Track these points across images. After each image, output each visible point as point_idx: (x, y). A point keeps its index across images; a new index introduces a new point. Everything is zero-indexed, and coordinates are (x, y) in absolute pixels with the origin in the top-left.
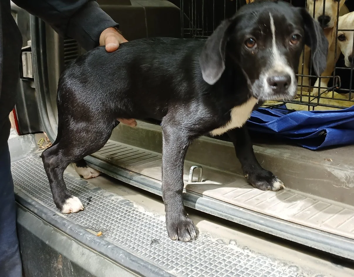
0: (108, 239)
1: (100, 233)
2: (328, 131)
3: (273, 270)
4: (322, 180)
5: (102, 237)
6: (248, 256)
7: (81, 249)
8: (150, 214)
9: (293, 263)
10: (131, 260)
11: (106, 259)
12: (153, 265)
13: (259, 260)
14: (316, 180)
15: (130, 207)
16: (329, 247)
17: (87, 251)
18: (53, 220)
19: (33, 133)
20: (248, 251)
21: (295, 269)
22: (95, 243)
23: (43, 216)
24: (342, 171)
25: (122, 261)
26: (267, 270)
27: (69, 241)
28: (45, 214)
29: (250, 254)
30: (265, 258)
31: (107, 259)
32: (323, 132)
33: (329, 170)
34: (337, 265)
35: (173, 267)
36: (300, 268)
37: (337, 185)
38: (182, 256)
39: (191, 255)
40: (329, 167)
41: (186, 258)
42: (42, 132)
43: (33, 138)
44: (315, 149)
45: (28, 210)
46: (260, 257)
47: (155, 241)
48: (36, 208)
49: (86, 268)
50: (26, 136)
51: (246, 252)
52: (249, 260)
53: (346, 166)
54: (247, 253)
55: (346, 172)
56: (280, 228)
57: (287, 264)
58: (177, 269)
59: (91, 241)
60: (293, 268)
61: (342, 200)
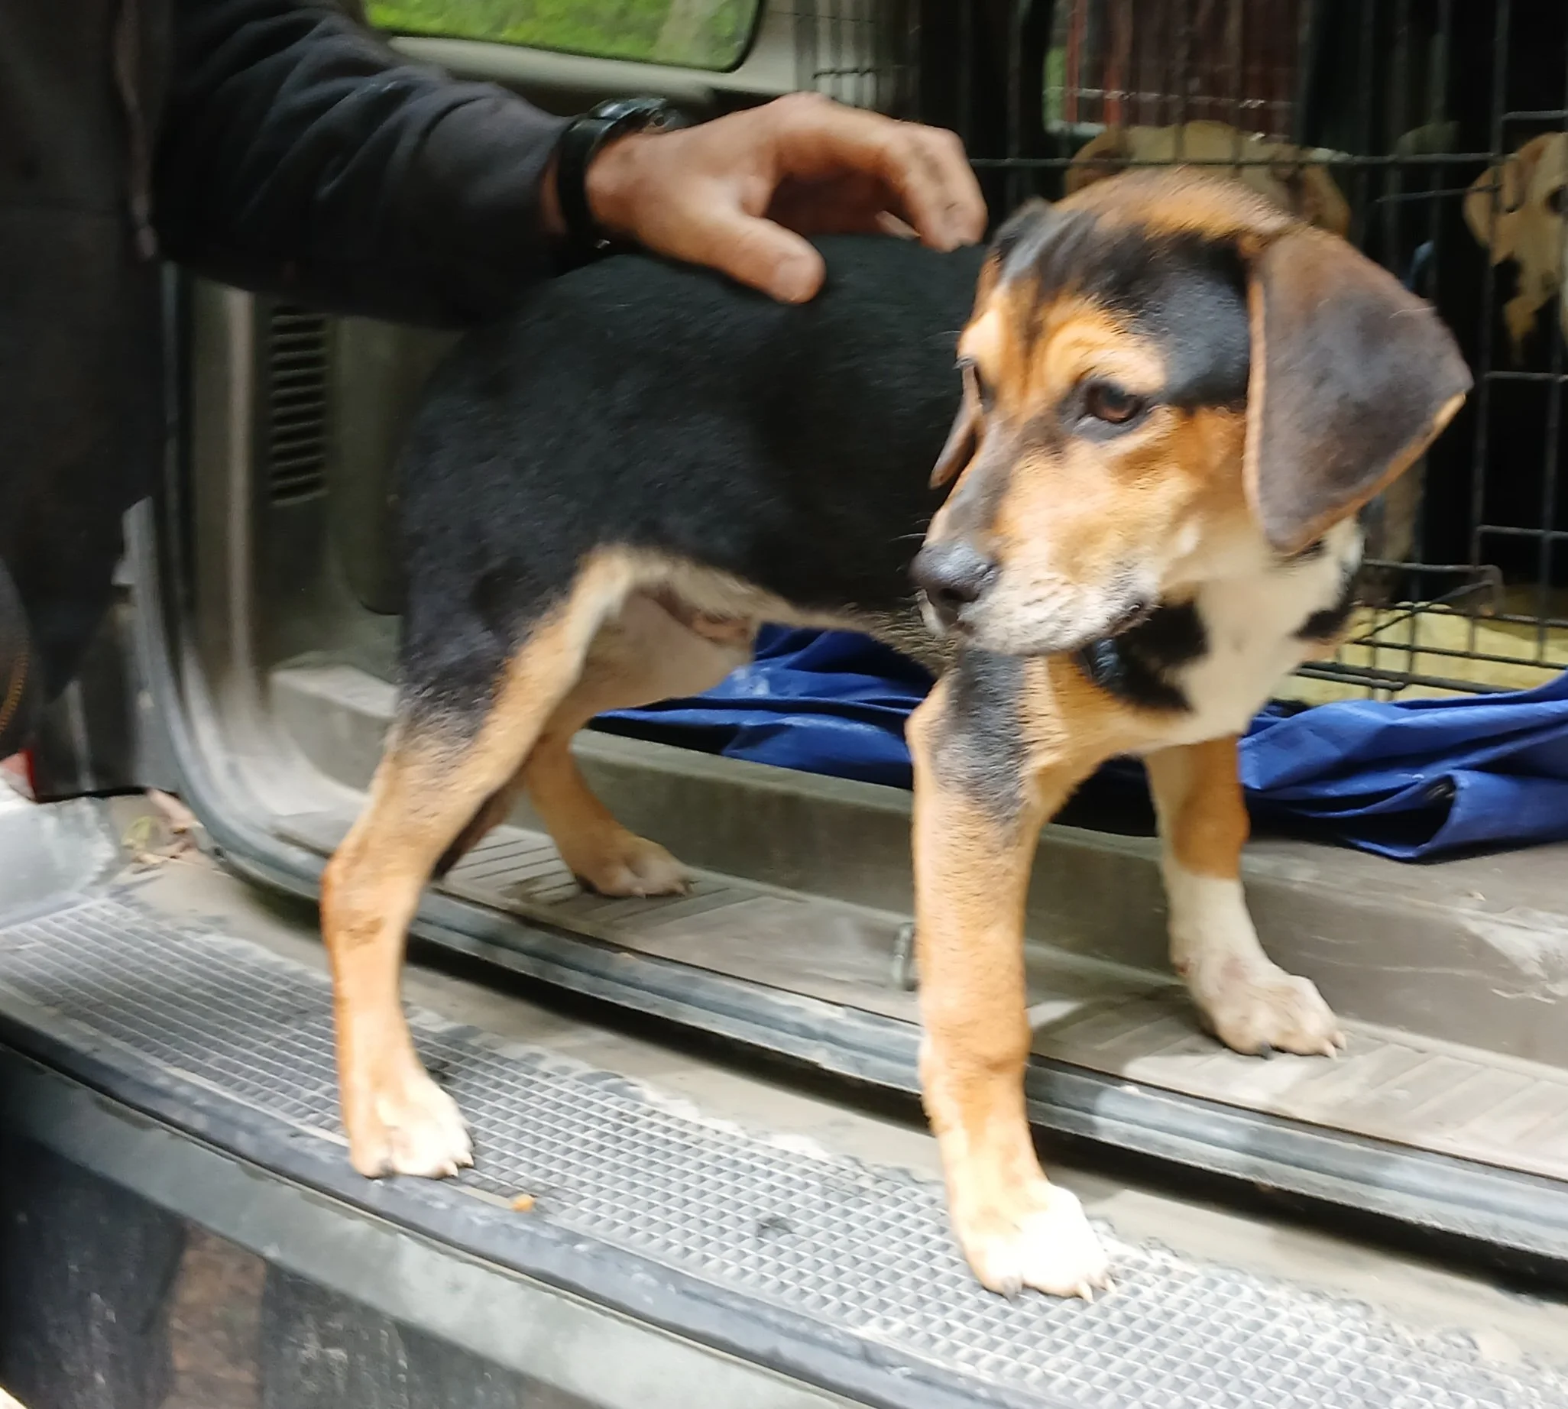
0: (563, 1220)
1: (524, 1200)
2: (1465, 780)
3: (1272, 1316)
4: (1448, 971)
5: (537, 1213)
6: (1167, 1271)
7: (447, 1267)
8: (728, 1127)
9: (1345, 1290)
10: (686, 1293)
11: (567, 1297)
12: (780, 1312)
13: (1212, 1283)
14: (1423, 970)
15: (629, 1102)
16: (1488, 1217)
17: (474, 1275)
18: (295, 1154)
19: (101, 794)
20: (1166, 1255)
21: (1357, 1311)
22: (513, 1235)
23: (243, 1141)
24: (1528, 934)
25: (648, 1304)
26: (1248, 1316)
27: (384, 1237)
28: (253, 1131)
29: (1174, 1263)
30: (1234, 1276)
31: (572, 1300)
32: (1442, 789)
33: (1475, 928)
34: (1518, 1295)
35: (865, 1317)
36: (1375, 1307)
37: (1507, 990)
38: (897, 1276)
39: (934, 1273)
40: (1474, 918)
41: (917, 1284)
42: (140, 791)
43: (103, 813)
44: (1409, 854)
45: (157, 1121)
46: (1214, 1272)
47: (772, 1225)
48: (200, 1109)
49: (474, 1342)
50: (67, 807)
51: (1157, 1258)
52: (1173, 1287)
53: (1540, 915)
54: (1163, 1260)
55: (1540, 936)
56: (1296, 1153)
57: (1325, 1294)
58: (886, 1324)
59: (492, 1231)
60: (1348, 1308)
61: (1527, 1049)
